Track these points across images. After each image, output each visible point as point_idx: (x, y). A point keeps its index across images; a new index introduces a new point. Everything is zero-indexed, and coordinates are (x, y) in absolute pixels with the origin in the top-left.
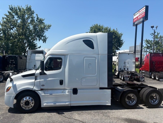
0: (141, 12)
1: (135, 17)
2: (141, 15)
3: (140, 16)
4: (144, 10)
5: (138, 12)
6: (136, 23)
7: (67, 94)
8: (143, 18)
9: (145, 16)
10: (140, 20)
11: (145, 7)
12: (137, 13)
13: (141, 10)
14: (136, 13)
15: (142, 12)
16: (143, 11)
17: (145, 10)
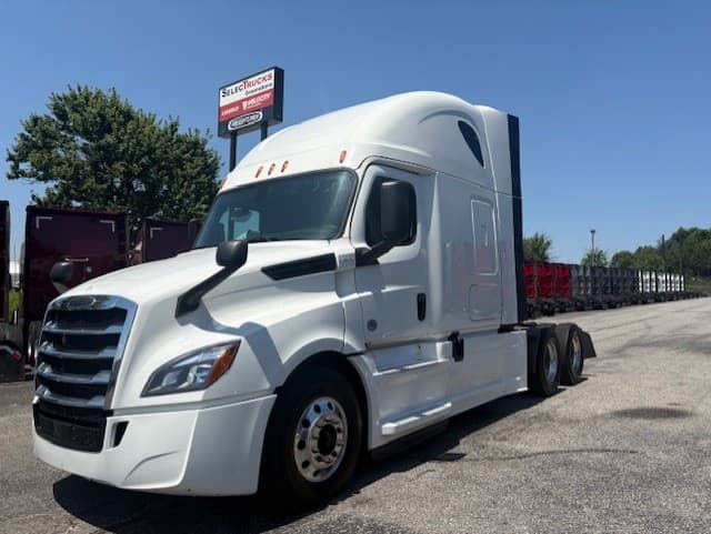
0: (253, 88)
1: (224, 101)
2: (255, 96)
3: (253, 101)
4: (267, 81)
5: (241, 83)
6: (235, 124)
7: (440, 360)
8: (265, 110)
9: (272, 103)
10: (252, 118)
11: (273, 72)
12: (238, 85)
13: (257, 77)
14: (233, 87)
15: (257, 86)
16: (265, 84)
17: (272, 81)
